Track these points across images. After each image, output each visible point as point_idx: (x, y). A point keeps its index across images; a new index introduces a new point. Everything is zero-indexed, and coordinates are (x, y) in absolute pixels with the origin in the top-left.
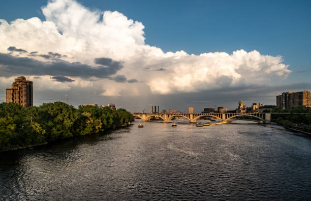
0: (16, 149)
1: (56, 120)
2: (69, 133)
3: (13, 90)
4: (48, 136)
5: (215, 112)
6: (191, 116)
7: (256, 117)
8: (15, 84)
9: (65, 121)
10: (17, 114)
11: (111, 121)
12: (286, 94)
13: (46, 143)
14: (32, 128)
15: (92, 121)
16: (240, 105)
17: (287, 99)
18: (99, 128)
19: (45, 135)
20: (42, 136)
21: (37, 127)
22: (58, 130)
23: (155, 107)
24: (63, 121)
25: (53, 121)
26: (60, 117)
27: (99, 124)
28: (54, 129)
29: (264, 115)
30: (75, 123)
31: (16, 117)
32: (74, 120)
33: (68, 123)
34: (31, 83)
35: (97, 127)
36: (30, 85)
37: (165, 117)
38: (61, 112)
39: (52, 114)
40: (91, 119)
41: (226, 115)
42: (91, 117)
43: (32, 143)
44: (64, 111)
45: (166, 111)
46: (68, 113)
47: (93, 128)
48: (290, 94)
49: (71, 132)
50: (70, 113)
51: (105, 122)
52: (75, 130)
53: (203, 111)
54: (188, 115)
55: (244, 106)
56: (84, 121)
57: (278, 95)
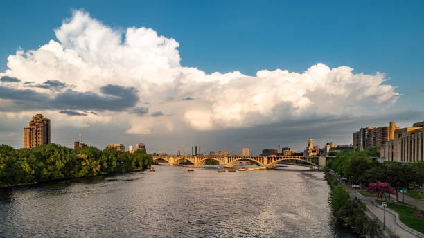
0: (6, 186)
1: (48, 161)
2: (60, 174)
3: (31, 129)
4: (38, 176)
5: (278, 154)
6: (226, 159)
7: (307, 161)
8: (32, 123)
9: (57, 163)
10: (8, 154)
11: (114, 163)
12: (364, 130)
13: (36, 183)
14: (22, 168)
15: (88, 163)
16: (309, 145)
17: (366, 138)
18: (97, 171)
19: (34, 175)
20: (31, 176)
21: (26, 167)
22: (49, 171)
23: (196, 147)
24: (55, 163)
25: (44, 162)
26: (52, 159)
27: (96, 166)
28: (44, 170)
29: (317, 159)
30: (67, 164)
31: (7, 158)
32: (65, 162)
33: (59, 164)
34: (48, 121)
35: (94, 170)
36: (47, 124)
37: (195, 161)
38: (53, 154)
39: (44, 155)
40: (87, 160)
41: (269, 158)
42: (88, 158)
43: (21, 182)
44: (56, 152)
45: (213, 152)
46: (59, 155)
47: (89, 170)
48: (369, 131)
49: (63, 173)
50: (61, 155)
51: (105, 164)
52: (69, 172)
53: (262, 153)
54: (223, 158)
55: (314, 147)
56: (80, 163)
57: (355, 132)
